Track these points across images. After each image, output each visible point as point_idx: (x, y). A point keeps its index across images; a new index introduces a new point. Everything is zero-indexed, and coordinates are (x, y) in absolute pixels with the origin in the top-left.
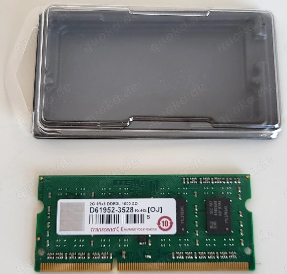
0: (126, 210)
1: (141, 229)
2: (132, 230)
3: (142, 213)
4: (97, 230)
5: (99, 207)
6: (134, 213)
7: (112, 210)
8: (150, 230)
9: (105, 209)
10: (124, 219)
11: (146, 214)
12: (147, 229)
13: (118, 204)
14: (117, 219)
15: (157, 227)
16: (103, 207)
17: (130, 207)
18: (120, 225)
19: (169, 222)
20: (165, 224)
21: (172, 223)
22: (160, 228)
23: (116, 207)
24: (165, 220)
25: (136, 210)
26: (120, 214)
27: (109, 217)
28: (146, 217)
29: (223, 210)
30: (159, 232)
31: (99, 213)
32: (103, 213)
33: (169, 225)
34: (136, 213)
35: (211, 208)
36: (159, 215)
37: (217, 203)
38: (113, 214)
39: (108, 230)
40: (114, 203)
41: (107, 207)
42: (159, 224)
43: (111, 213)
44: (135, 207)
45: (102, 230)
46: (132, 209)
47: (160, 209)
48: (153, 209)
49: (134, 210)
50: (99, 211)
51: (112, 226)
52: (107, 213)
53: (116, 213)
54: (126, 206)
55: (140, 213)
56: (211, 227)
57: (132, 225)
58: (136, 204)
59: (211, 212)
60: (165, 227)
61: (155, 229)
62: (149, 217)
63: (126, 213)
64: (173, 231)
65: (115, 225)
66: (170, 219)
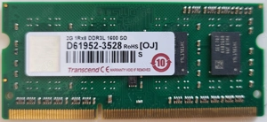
0: (113, 45)
1: (131, 70)
2: (120, 70)
3: (133, 49)
4: (77, 70)
5: (78, 41)
6: (123, 49)
7: (94, 45)
8: (142, 70)
9: (86, 45)
10: (110, 57)
11: (138, 51)
12: (138, 70)
13: (102, 38)
14: (101, 58)
15: (151, 66)
16: (83, 42)
17: (117, 41)
18: (105, 65)
19: (166, 61)
20: (161, 63)
21: (169, 62)
22: (155, 68)
23: (100, 42)
24: (161, 58)
25: (125, 46)
26: (105, 50)
27: (91, 54)
28: (137, 55)
29: (231, 47)
30: (154, 73)
31: (79, 50)
32: (83, 50)
33: (166, 64)
34: (126, 50)
35: (217, 44)
36: (153, 52)
37: (225, 38)
38: (96, 50)
39: (89, 70)
40: (97, 37)
41: (88, 42)
42: (153, 63)
43: (93, 50)
44: (123, 42)
45: (83, 70)
46: (120, 44)
47: (155, 45)
48: (146, 45)
49: (122, 45)
50: (79, 46)
51: (95, 65)
52: (88, 50)
53: (100, 49)
54: (113, 41)
55: (130, 50)
56: (217, 67)
57: (119, 65)
58: (125, 38)
59: (217, 50)
60: (161, 67)
61: (148, 70)
62: (141, 55)
63: (112, 50)
64: (171, 71)
65: (99, 65)
66: (167, 58)
